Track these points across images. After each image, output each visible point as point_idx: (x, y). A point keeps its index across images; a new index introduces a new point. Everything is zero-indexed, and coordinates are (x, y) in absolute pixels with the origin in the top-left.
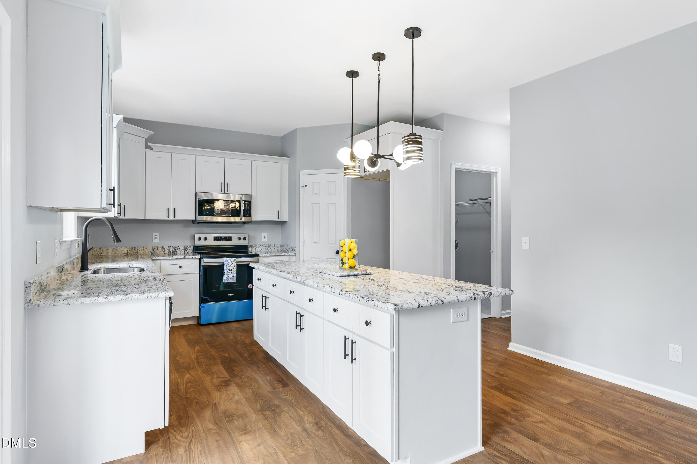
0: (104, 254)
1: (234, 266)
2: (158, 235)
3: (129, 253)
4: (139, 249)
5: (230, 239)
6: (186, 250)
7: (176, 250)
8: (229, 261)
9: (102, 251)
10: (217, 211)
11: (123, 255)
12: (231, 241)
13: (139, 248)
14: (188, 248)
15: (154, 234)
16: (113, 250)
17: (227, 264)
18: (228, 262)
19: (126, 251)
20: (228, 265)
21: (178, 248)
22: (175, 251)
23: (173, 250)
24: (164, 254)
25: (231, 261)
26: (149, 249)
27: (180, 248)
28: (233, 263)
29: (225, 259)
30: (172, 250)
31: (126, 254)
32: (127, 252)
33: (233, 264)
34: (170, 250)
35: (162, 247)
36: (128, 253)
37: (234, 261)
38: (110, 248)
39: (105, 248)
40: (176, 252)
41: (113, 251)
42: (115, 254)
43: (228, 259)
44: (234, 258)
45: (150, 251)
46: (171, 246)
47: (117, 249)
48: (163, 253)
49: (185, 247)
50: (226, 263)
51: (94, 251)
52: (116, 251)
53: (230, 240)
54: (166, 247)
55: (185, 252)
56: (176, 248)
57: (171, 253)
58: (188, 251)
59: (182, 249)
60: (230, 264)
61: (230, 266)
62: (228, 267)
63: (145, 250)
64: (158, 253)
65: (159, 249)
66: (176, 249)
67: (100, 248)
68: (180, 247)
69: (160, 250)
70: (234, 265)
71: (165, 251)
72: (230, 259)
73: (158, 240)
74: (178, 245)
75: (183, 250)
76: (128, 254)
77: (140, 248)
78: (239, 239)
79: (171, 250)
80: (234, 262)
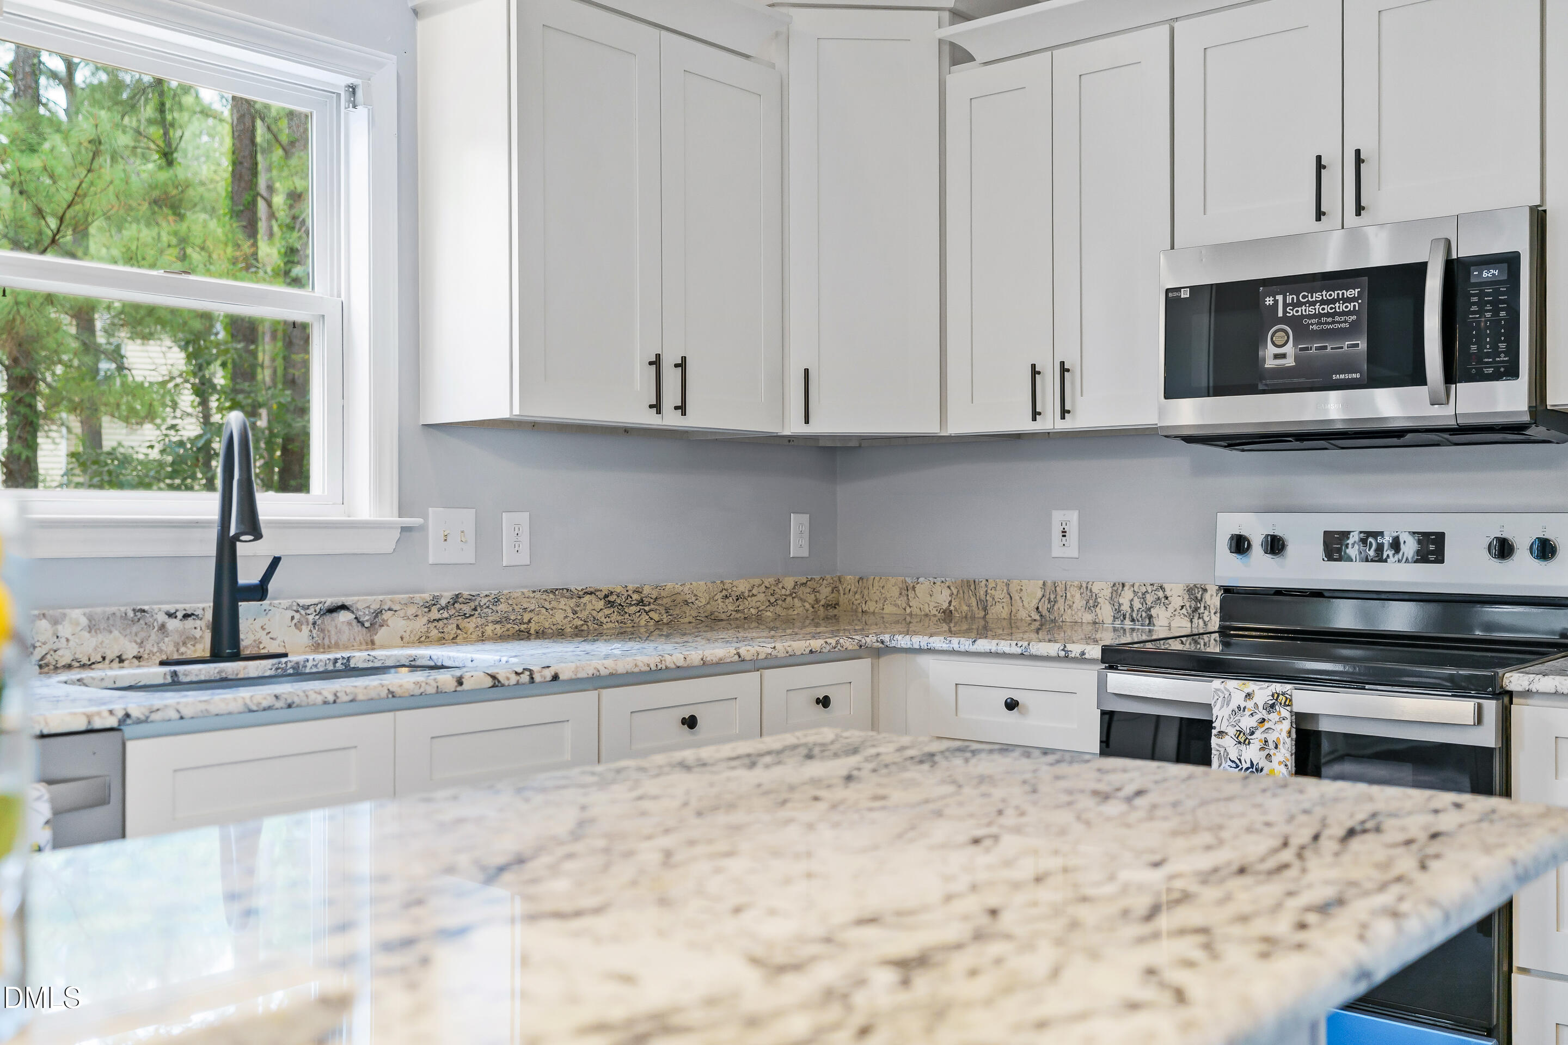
0: (871, 606)
1: (1272, 745)
2: (1072, 518)
3: (956, 610)
4: (993, 592)
5: (1432, 553)
6: (1196, 609)
7: (1149, 609)
8: (1238, 699)
9: (866, 592)
10: (1277, 356)
11: (935, 615)
12: (1442, 561)
13: (991, 585)
14: (1207, 596)
15: (1058, 517)
16: (901, 589)
17: (1225, 722)
18: (1234, 705)
19: (943, 598)
20: (1232, 731)
21: (1161, 594)
22: (1144, 614)
23: (1137, 605)
24: (1095, 623)
25: (1250, 704)
26: (1031, 595)
27: (1166, 598)
28: (1266, 717)
29: (1217, 683)
30: (1131, 607)
31: (944, 612)
32: (950, 602)
33: (1267, 725)
34: (1120, 605)
35: (1084, 585)
36: (952, 608)
37: (1273, 706)
38: (893, 581)
39: (877, 578)
40: (1150, 617)
41: (901, 594)
42: (908, 610)
43: (1232, 684)
44: (1278, 687)
45: (1034, 603)
46: (1123, 585)
47: (914, 588)
48: (1088, 617)
49: (1190, 590)
50: (1221, 718)
51: (842, 592)
52: (911, 594)
53: (1432, 557)
54: (1102, 589)
55: (1195, 620)
56: (1148, 596)
57: (1127, 622)
58: (1207, 619)
59: (1176, 602)
60: (1247, 722)
61: (1243, 738)
62: (1228, 742)
63: (1016, 597)
64: (1067, 617)
65: (1073, 596)
66: (1150, 599)
67: (861, 578)
68: (1168, 593)
69: (1079, 602)
70: (1272, 737)
71: (1098, 609)
72: (1251, 686)
73: (1072, 550)
74: (1157, 580)
75: (1184, 611)
76: (951, 611)
77: (995, 588)
78: (1503, 549)
79: (1126, 608)
80: (1274, 717)
